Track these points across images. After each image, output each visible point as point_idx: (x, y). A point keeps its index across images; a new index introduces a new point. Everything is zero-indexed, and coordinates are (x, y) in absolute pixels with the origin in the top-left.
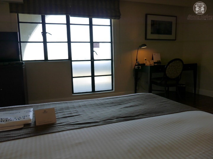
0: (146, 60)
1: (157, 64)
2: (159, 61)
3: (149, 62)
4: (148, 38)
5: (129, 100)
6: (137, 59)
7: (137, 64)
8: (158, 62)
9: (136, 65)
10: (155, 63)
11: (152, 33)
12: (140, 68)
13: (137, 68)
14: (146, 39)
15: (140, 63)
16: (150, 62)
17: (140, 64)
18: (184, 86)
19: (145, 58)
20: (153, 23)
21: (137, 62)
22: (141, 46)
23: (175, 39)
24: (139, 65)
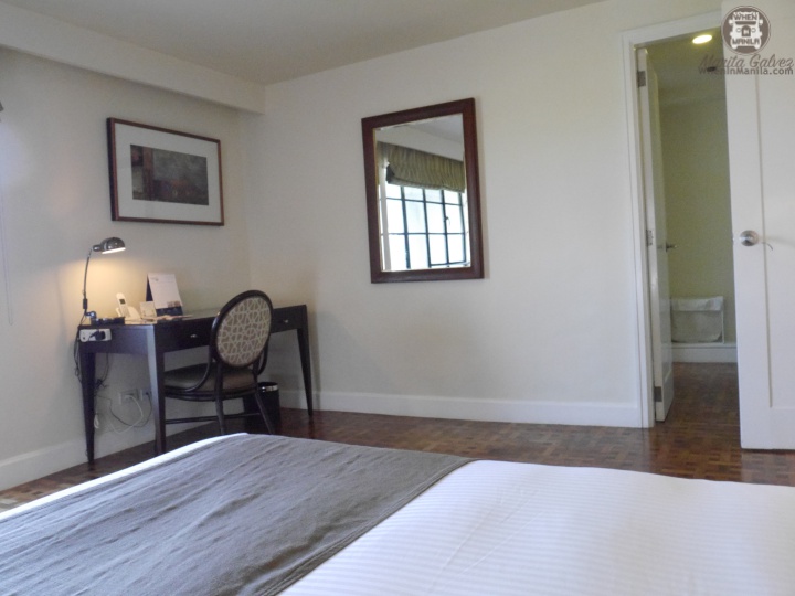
0: (122, 301)
1: (172, 314)
2: (176, 303)
3: (138, 309)
4: (123, 213)
5: (192, 479)
6: (85, 302)
7: (88, 321)
8: (174, 310)
9: (81, 327)
10: (159, 312)
11: (137, 195)
12: (108, 337)
13: (93, 339)
14: (115, 216)
15: (103, 315)
16: (142, 309)
17: (101, 320)
18: (275, 388)
19: (120, 296)
20: (140, 157)
21: (86, 314)
22: (101, 248)
23: (219, 220)
24: (97, 324)
